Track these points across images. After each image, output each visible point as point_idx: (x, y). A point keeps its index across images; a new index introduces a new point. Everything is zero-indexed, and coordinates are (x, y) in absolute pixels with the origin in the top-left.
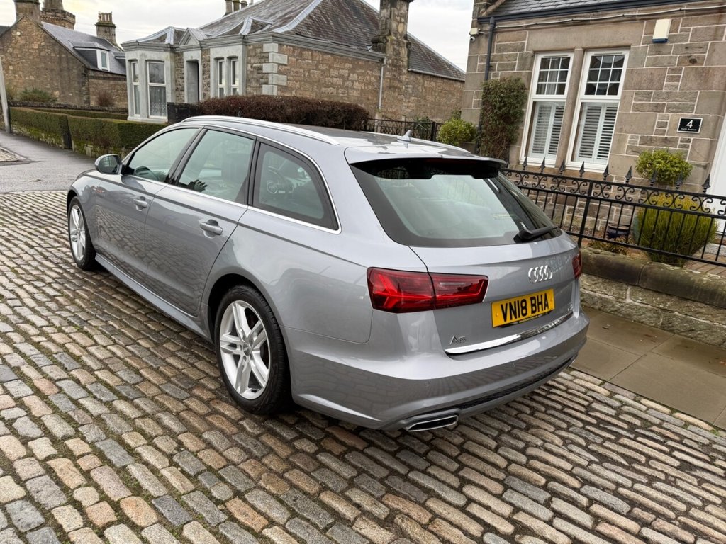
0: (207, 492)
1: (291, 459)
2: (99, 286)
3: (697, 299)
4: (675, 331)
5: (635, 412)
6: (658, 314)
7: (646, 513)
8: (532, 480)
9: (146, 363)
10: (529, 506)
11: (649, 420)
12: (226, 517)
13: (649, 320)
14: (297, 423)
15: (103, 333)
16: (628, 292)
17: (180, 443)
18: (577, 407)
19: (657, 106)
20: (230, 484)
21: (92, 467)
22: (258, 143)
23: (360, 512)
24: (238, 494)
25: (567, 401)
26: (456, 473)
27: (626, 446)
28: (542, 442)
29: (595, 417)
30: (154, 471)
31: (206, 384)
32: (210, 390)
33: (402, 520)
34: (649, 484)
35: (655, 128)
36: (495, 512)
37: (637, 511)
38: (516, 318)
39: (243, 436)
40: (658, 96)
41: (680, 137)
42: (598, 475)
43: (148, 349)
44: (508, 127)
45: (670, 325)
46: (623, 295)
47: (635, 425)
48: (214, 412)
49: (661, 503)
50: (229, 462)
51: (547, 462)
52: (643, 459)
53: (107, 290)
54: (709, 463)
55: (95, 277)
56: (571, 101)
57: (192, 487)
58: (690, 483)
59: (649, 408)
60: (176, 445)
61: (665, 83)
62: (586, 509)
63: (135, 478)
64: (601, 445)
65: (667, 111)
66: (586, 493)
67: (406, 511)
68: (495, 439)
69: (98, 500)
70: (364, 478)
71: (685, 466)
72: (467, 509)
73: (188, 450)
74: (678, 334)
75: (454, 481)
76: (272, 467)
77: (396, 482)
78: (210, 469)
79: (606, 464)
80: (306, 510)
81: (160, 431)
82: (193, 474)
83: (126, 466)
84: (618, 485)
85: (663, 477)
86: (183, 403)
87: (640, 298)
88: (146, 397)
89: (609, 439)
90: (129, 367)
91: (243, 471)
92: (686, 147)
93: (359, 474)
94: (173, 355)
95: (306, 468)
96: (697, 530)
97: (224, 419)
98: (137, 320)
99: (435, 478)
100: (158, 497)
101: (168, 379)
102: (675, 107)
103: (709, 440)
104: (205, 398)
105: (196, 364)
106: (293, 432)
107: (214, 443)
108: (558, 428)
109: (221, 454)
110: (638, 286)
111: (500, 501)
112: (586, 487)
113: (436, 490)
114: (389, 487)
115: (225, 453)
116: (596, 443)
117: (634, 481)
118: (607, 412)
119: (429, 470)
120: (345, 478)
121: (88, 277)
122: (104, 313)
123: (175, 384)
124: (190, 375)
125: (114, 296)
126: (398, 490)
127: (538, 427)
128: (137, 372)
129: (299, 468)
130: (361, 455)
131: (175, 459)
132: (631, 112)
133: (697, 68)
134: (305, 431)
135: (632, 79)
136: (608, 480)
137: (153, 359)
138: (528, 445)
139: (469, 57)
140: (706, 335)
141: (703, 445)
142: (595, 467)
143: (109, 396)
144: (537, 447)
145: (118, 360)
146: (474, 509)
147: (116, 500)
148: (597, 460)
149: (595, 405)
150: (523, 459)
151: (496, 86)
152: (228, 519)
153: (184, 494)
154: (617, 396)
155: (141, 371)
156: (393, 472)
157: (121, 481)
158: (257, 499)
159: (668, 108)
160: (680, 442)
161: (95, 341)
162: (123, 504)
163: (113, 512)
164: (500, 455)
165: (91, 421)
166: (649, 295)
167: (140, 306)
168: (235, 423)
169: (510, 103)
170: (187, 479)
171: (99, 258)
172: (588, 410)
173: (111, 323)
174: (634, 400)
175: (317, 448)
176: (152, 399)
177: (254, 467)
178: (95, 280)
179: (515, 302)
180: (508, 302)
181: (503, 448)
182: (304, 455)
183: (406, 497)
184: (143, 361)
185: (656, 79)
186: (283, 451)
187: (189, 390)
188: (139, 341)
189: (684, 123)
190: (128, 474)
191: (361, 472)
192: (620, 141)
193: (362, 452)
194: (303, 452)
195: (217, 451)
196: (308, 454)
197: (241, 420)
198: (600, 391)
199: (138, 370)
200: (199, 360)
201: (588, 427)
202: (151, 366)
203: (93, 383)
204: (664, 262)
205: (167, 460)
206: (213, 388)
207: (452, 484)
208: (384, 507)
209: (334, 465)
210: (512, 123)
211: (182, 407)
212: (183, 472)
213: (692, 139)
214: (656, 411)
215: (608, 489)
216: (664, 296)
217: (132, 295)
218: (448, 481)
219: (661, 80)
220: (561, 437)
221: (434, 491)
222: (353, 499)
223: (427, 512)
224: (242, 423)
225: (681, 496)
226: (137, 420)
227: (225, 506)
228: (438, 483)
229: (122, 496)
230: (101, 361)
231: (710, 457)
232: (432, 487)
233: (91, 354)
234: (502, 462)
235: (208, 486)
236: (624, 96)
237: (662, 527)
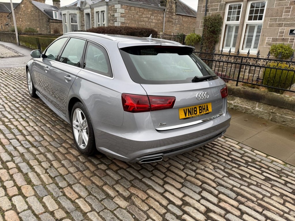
0: (57, 184)
1: (95, 172)
2: (37, 103)
3: (286, 108)
4: (277, 122)
5: (250, 155)
6: (269, 114)
7: (243, 198)
8: (195, 183)
9: (47, 133)
10: (191, 194)
11: (256, 159)
12: (62, 194)
13: (266, 117)
14: (102, 157)
15: (33, 121)
16: (257, 105)
17: (52, 165)
18: (224, 153)
20: (67, 181)
21: (14, 173)
22: (87, 42)
23: (118, 194)
24: (70, 185)
25: (220, 151)
26: (163, 179)
27: (242, 170)
28: (204, 167)
29: (231, 158)
30: (38, 175)
31: (68, 142)
32: (70, 144)
33: (134, 198)
34: (248, 187)
35: (279, 34)
36: (175, 196)
37: (239, 198)
38: (191, 115)
39: (78, 162)
40: (280, 20)
41: (290, 38)
42: (226, 182)
43: (49, 128)
44: (215, 36)
45: (275, 119)
46: (255, 106)
47: (249, 161)
48: (69, 153)
49: (251, 194)
50: (69, 172)
51: (204, 176)
52: (248, 176)
53: (39, 105)
54: (279, 178)
55: (36, 100)
56: (242, 24)
57: (52, 182)
58: (267, 187)
59: (257, 154)
60: (50, 165)
61: (283, 14)
62: (216, 196)
63: (30, 178)
64: (231, 169)
65: (284, 26)
66: (218, 189)
67: (137, 194)
68: (184, 166)
69: (13, 186)
70: (124, 180)
71: (267, 179)
72: (164, 194)
73: (54, 167)
74: (278, 123)
75: (161, 182)
76: (86, 175)
77: (137, 183)
78: (61, 175)
79: (231, 178)
80: (95, 192)
81: (45, 160)
82: (53, 177)
83: (27, 173)
84: (234, 186)
85: (255, 183)
86: (57, 149)
87: (262, 108)
88: (43, 146)
89: (235, 167)
90: (40, 134)
91: (74, 176)
92: (293, 42)
93: (122, 178)
94: (59, 130)
95: (100, 176)
96: (265, 206)
97: (72, 155)
98: (48, 116)
99: (154, 181)
100: (37, 185)
101: (54, 139)
102: (287, 24)
103: (282, 168)
104: (66, 147)
105: (67, 134)
106: (99, 161)
107: (65, 165)
108: (213, 162)
109: (67, 169)
110: (261, 102)
111: (179, 191)
112: (219, 187)
113: (152, 186)
114: (133, 184)
115: (69, 169)
116: (229, 169)
117: (242, 185)
118: (237, 155)
119: (151, 178)
120: (115, 180)
121: (33, 100)
122: (36, 113)
123: (56, 142)
124: (63, 138)
125: (41, 107)
126: (136, 185)
127: (204, 161)
128: (43, 137)
129: (97, 176)
130: (124, 171)
131: (48, 171)
132: (268, 27)
134: (104, 161)
135: (269, 12)
136: (230, 184)
137: (50, 132)
138: (197, 168)
139: (198, 6)
140: (290, 123)
141: (278, 170)
142: (225, 178)
143: (29, 145)
144: (202, 169)
145: (36, 132)
146: (167, 195)
147: (20, 186)
148: (227, 175)
149: (233, 153)
150: (194, 174)
151: (209, 18)
152: (63, 195)
153: (48, 185)
154: (244, 149)
155: (44, 136)
156: (136, 178)
157: (24, 179)
158: (77, 188)
159: (284, 25)
160: (268, 169)
161: (29, 124)
162: (22, 188)
163: (18, 191)
164: (184, 172)
165: (19, 155)
166: (266, 106)
167: (51, 111)
168: (76, 157)
169: (215, 26)
170: (50, 179)
171: (37, 93)
172: (229, 154)
173: (37, 117)
174: (251, 151)
175: (107, 168)
176: (45, 147)
177: (79, 175)
178: (36, 101)
179: (191, 109)
180: (187, 108)
181: (186, 169)
182: (101, 171)
183: (139, 189)
184: (46, 132)
185: (279, 12)
186: (92, 169)
187: (61, 144)
188: (47, 125)
189: (291, 31)
190: (28, 176)
191: (122, 177)
192: (263, 40)
193: (125, 170)
194: (101, 169)
195: (66, 168)
196: (103, 170)
197: (79, 156)
198: (236, 147)
199: (43, 136)
200: (68, 132)
201: (227, 162)
202: (49, 134)
203: (24, 141)
204: (274, 92)
205: (44, 171)
206: (71, 143)
207: (160, 183)
208: (128, 192)
209: (112, 175)
210: (216, 34)
211: (56, 150)
212: (50, 176)
213: (294, 38)
214: (259, 155)
215: (228, 188)
216: (272, 106)
217: (47, 107)
218: (158, 182)
219: (282, 12)
220: (213, 166)
221: (151, 186)
222: (116, 189)
223: (146, 195)
224: (79, 157)
225: (261, 192)
226: (37, 155)
227: (63, 190)
228: (154, 183)
229: (22, 185)
230: (29, 132)
231: (280, 175)
232: (151, 185)
233: (26, 129)
234: (184, 175)
235: (58, 182)
236: (265, 21)
237: (248, 205)
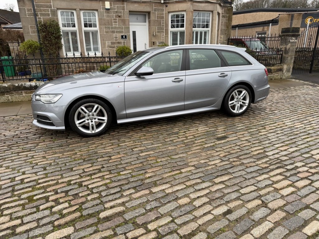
19: (113, 31)
35: (114, 39)
40: (112, 28)
41: (122, 41)
56: (81, 30)
61: (113, 23)
102: (118, 31)
132: (105, 33)
133: (121, 19)
135: (102, 22)
159: (116, 32)
185: (110, 22)
189: (122, 36)
192: (104, 44)
213: (126, 41)
236: (100, 28)
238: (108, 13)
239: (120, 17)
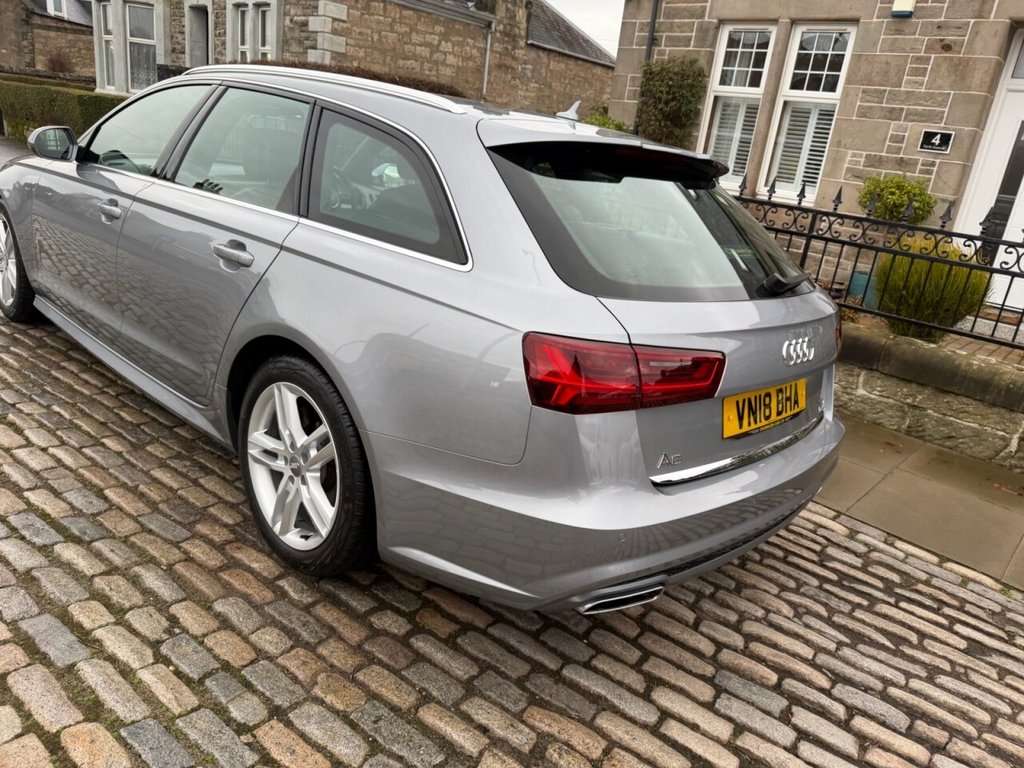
0: (221, 711)
1: (367, 647)
2: (39, 347)
3: (962, 391)
4: (927, 438)
5: (890, 561)
6: (903, 411)
7: (934, 729)
8: (757, 677)
9: (116, 478)
10: (757, 721)
11: (912, 574)
12: (256, 757)
13: (890, 421)
14: (375, 582)
15: (41, 425)
16: (861, 379)
17: (174, 620)
18: (806, 553)
19: (892, 111)
20: (263, 694)
21: (12, 668)
22: (317, 109)
23: (487, 741)
24: (277, 713)
25: (791, 544)
26: (637, 667)
27: (885, 616)
28: (763, 612)
29: (834, 570)
30: (126, 672)
31: (219, 515)
32: (226, 526)
33: (560, 755)
34: (930, 680)
35: (887, 143)
36: (705, 734)
37: (921, 726)
39: (283, 606)
40: (894, 97)
41: (921, 159)
42: (853, 665)
43: (119, 454)
44: (677, 132)
45: (920, 429)
46: (853, 383)
47: (893, 582)
48: (233, 564)
49: (952, 711)
50: (260, 654)
51: (775, 646)
52: (914, 638)
53: (52, 354)
54: (1006, 642)
55: (32, 332)
56: (769, 97)
57: (194, 701)
58: (988, 677)
59: (908, 555)
60: (165, 624)
61: (905, 78)
62: (845, 725)
63: (90, 687)
64: (850, 615)
65: (905, 119)
66: (841, 697)
67: (564, 737)
68: (693, 607)
69: (19, 731)
70: (490, 678)
71: (975, 649)
72: (663, 730)
73: (188, 633)
74: (930, 441)
75: (637, 682)
76: (335, 662)
77: (542, 685)
78: (226, 666)
79: (861, 647)
80: (396, 739)
81: (137, 598)
82: (196, 677)
83: (73, 665)
84: (887, 682)
85: (947, 667)
86: (179, 548)
87: (879, 389)
88: (114, 537)
89: (859, 606)
90: (86, 484)
91: (285, 670)
92: (929, 172)
93: (482, 672)
94: (163, 465)
95: (392, 663)
96: (1012, 755)
97: (251, 577)
98: (102, 404)
99: (606, 676)
100: (133, 722)
101: (153, 506)
102: (916, 113)
103: (1001, 605)
104: (217, 539)
105: (202, 481)
106: (369, 599)
107: (234, 619)
108: (783, 588)
109: (246, 639)
110: (877, 370)
111: (712, 715)
112: (839, 686)
113: (609, 697)
114: (533, 694)
115: (253, 638)
116: (843, 613)
117: (908, 675)
118: (850, 562)
119: (595, 662)
120: (458, 680)
121: (20, 332)
122: (45, 391)
123: (166, 515)
124: (192, 500)
125: (63, 364)
126: (547, 698)
127: (754, 587)
128: (100, 494)
129: (380, 663)
130: (483, 638)
131: (164, 649)
132: (854, 118)
133: (951, 59)
134: (388, 598)
135: (859, 69)
136: (870, 673)
137: (129, 472)
138: (743, 617)
139: (623, 23)
140: (971, 444)
141: (993, 613)
142: (847, 652)
143: (49, 536)
144: (757, 620)
145: (67, 472)
146: (673, 730)
147: (54, 731)
148: (847, 640)
149: (831, 551)
150: (738, 641)
151: (663, 69)
152: (259, 762)
153: (180, 716)
154: (861, 537)
155: (107, 492)
156: (538, 668)
157: (63, 693)
158: (310, 721)
159: (907, 115)
160: (961, 609)
161: (27, 439)
162: (66, 739)
163: (46, 754)
164: (702, 634)
165: (14, 581)
166: (891, 383)
167: (107, 383)
168: (269, 583)
169: (682, 96)
170: (185, 688)
171: (39, 303)
172: (823, 559)
173: (56, 408)
174: (885, 542)
175: (409, 627)
176: (125, 540)
177: (304, 663)
178: (31, 337)
181: (706, 622)
182: (388, 640)
183: (562, 712)
184: (110, 475)
185: (892, 72)
186: (353, 633)
187: (190, 526)
188: (104, 440)
189: (929, 136)
190: (79, 679)
191: (484, 667)
192: (836, 161)
193: (484, 632)
194: (386, 633)
195: (239, 634)
196: (394, 637)
197: (279, 577)
198: (834, 528)
199: (102, 490)
200: (207, 474)
201: (827, 586)
202: (125, 484)
203: (19, 512)
204: (913, 336)
205: (149, 652)
206: (230, 521)
207: (634, 686)
208: (527, 730)
209: (439, 657)
210: (682, 126)
211: (176, 554)
212: (178, 673)
213: (938, 161)
214: (920, 561)
215: (872, 689)
216: (914, 386)
217: (93, 364)
218: (626, 681)
219: (901, 71)
220: (790, 603)
221: (606, 699)
222: (475, 717)
223: (599, 738)
224: (281, 583)
225: (981, 698)
226: (97, 580)
227: (254, 736)
228: (612, 685)
229: (65, 723)
230: (36, 473)
231: (1006, 632)
232: (603, 692)
233: (19, 462)
234: (708, 648)
235: (223, 700)
236: (845, 94)
237: (962, 753)
238: (899, 32)
239: (947, 48)
